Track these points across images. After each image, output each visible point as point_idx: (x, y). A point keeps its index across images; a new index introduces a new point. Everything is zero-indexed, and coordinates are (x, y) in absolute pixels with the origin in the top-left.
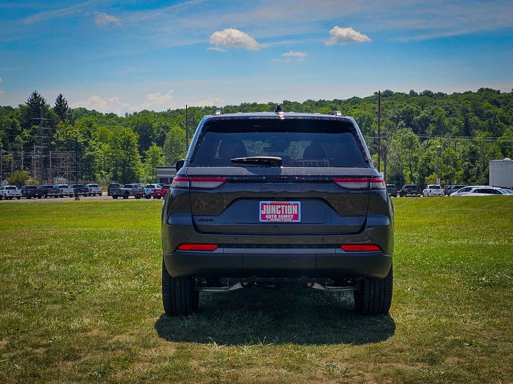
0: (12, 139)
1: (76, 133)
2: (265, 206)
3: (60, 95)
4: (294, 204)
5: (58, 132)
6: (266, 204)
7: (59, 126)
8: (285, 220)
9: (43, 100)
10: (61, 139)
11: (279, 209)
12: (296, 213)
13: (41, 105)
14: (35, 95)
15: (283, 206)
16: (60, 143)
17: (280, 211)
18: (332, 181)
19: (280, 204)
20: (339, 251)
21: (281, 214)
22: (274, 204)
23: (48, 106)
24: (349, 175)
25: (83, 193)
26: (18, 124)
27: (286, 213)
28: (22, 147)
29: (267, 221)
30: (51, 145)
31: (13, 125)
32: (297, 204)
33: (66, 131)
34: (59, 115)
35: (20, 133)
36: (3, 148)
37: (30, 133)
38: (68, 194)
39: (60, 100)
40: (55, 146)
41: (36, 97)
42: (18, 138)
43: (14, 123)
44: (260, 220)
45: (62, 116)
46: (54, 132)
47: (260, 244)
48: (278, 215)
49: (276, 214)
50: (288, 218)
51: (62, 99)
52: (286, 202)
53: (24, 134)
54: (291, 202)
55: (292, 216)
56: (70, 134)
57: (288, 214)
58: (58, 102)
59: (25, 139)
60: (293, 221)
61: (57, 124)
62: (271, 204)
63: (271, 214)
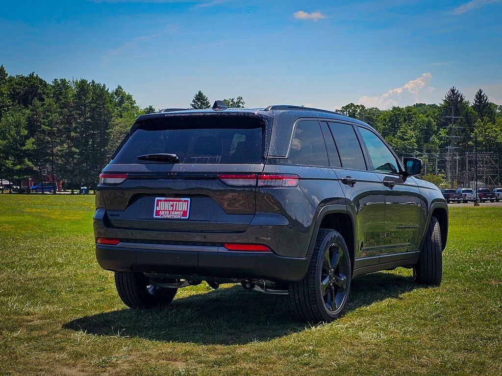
0: (427, 140)
1: (496, 132)
2: (160, 202)
3: (480, 90)
4: (185, 201)
5: (476, 131)
6: (161, 201)
7: (476, 124)
8: (175, 217)
9: (461, 96)
10: (480, 139)
11: (171, 206)
12: (186, 210)
13: (460, 102)
14: (453, 91)
15: (175, 203)
16: (477, 143)
17: (172, 207)
18: (217, 178)
19: (173, 201)
20: (222, 250)
21: (172, 210)
22: (167, 201)
23: (468, 103)
24: (236, 171)
25: (489, 198)
26: (434, 123)
27: (177, 210)
28: (437, 148)
29: (160, 217)
30: (468, 145)
31: (429, 124)
32: (187, 201)
33: (485, 129)
34: (479, 112)
35: (436, 133)
36: (417, 150)
37: (447, 133)
38: (472, 199)
39: (480, 96)
40: (472, 147)
41: (454, 94)
42: (433, 138)
43: (429, 123)
44: (154, 216)
45: (481, 114)
46: (472, 131)
47: (151, 240)
48: (170, 211)
49: (168, 210)
50: (177, 215)
51: (482, 94)
52: (177, 199)
53: (440, 134)
54: (182, 199)
55: (182, 213)
56: (489, 132)
57: (178, 211)
58: (477, 98)
59: (440, 139)
60: (182, 218)
61: (475, 122)
62: (165, 201)
63: (164, 210)
